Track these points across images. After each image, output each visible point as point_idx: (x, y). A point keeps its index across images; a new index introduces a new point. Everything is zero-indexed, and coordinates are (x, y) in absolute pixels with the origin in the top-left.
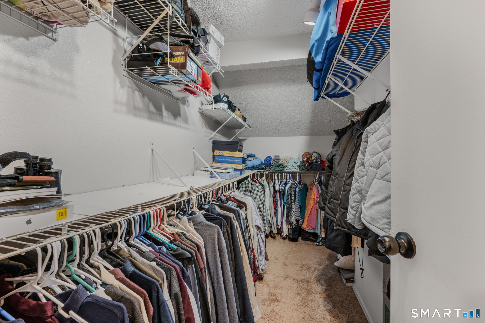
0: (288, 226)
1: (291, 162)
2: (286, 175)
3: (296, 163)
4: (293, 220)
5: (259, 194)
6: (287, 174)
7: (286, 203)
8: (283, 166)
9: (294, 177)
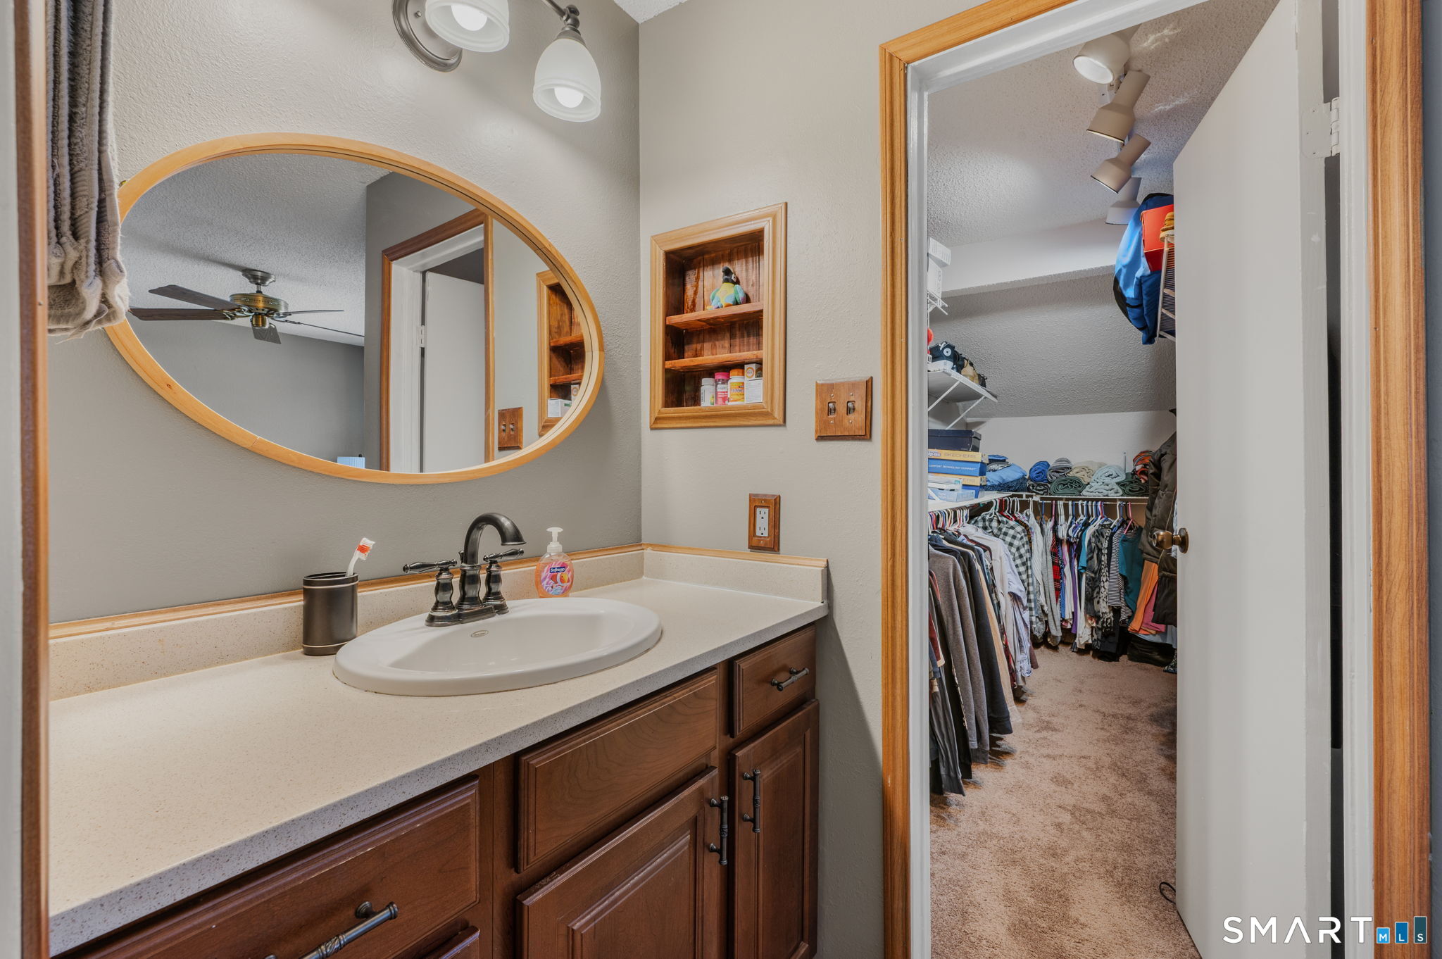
0: (1090, 622)
1: (1100, 474)
2: (1087, 506)
3: (1113, 476)
4: (1103, 607)
5: (1016, 543)
6: (1090, 503)
7: (1084, 568)
8: (1078, 484)
9: (1109, 510)
